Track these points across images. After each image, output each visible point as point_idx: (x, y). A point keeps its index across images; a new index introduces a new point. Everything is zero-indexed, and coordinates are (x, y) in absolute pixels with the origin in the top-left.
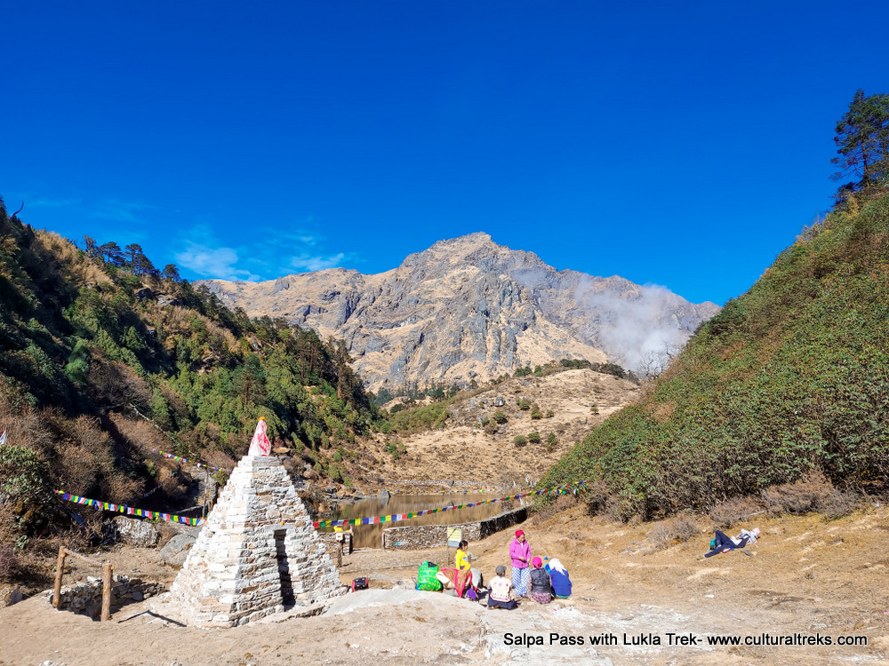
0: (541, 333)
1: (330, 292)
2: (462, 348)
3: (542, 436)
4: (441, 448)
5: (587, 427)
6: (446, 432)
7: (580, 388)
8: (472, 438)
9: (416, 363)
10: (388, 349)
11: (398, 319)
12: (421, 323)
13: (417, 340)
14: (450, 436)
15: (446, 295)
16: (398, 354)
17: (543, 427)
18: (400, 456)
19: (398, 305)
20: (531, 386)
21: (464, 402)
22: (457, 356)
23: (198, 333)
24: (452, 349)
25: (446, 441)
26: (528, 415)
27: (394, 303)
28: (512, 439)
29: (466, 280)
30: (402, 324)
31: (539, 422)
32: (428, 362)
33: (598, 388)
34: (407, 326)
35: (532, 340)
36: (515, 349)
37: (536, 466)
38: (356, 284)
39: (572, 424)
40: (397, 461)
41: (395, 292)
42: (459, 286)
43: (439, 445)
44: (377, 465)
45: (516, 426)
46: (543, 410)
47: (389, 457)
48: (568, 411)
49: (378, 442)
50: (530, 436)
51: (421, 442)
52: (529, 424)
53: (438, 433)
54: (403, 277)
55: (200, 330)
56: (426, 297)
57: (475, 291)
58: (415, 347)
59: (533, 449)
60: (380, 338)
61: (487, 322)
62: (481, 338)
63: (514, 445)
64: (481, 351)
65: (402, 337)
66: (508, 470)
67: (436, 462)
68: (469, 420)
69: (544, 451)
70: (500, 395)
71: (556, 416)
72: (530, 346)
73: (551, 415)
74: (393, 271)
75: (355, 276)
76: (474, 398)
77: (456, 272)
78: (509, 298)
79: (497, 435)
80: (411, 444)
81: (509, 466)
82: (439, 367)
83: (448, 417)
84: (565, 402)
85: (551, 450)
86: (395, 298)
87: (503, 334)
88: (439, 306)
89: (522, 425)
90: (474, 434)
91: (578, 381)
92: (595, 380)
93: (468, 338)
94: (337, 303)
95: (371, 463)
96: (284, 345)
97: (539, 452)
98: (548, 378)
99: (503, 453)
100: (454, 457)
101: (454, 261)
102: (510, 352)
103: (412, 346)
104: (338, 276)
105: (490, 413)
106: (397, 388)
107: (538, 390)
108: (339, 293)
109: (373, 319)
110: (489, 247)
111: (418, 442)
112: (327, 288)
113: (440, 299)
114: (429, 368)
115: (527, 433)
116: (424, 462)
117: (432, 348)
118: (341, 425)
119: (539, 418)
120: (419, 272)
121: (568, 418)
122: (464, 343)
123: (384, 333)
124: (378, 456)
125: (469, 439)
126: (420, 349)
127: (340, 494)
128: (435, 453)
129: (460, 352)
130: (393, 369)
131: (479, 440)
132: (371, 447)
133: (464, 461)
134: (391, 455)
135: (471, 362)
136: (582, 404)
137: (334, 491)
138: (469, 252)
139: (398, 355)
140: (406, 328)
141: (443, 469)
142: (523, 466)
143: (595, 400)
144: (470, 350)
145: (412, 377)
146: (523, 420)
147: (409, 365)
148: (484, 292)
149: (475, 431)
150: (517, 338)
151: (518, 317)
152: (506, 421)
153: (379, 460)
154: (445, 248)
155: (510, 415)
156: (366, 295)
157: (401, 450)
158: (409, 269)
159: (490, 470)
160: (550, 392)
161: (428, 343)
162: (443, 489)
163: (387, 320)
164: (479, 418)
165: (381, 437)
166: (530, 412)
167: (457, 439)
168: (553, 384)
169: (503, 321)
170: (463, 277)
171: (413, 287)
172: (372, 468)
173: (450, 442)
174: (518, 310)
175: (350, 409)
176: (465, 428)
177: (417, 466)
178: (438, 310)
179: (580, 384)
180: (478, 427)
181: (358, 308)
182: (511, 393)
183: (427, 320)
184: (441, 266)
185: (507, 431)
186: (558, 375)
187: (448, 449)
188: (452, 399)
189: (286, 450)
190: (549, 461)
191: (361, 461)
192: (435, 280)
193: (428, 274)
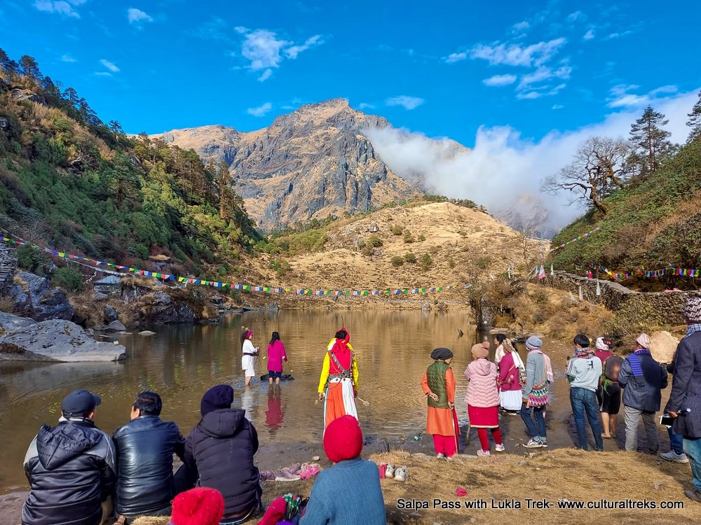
0: (391, 184)
1: (210, 146)
2: (326, 196)
3: (417, 257)
4: (324, 266)
5: (457, 249)
6: (327, 253)
7: (446, 218)
8: (352, 258)
9: (286, 208)
10: (262, 196)
11: (270, 171)
12: (289, 175)
13: (287, 189)
14: (331, 257)
15: (311, 151)
16: (271, 200)
17: (417, 249)
18: (285, 273)
19: (269, 159)
20: (401, 216)
21: (341, 229)
22: (321, 203)
23: (62, 133)
24: (317, 196)
25: (327, 261)
26: (401, 240)
27: (266, 157)
28: (389, 259)
29: (327, 139)
30: (274, 175)
31: (411, 245)
32: (297, 207)
33: (461, 218)
34: (278, 177)
35: (383, 191)
36: (369, 198)
37: (413, 283)
38: (233, 140)
39: (443, 247)
40: (282, 278)
41: (267, 148)
42: (322, 144)
43: (321, 264)
44: (262, 281)
45: (390, 249)
46: (415, 235)
47: (274, 274)
48: (437, 236)
49: (263, 260)
50: (406, 257)
51: (302, 262)
52: (402, 248)
53: (319, 255)
54: (273, 135)
55: (64, 130)
56: (294, 153)
57: (336, 147)
58: (285, 195)
59: (409, 269)
60: (255, 187)
61: (346, 174)
62: (342, 187)
63: (391, 264)
64: (341, 198)
65: (274, 187)
66: (388, 287)
67: (319, 279)
68: (347, 243)
69: (419, 270)
70: (373, 222)
71: (428, 239)
72: (382, 195)
73: (422, 239)
74: (265, 130)
75: (233, 133)
76: (349, 226)
77: (319, 132)
78: (365, 155)
79: (373, 257)
80: (294, 263)
81: (389, 283)
82: (305, 212)
83: (327, 241)
84: (433, 228)
85: (427, 269)
86: (267, 153)
87: (360, 185)
88: (305, 161)
89: (396, 248)
90: (353, 255)
91: (443, 211)
92: (456, 211)
93: (331, 188)
94: (216, 156)
95: (256, 279)
96: (164, 164)
97: (415, 271)
98: (416, 209)
99: (381, 272)
100: (336, 275)
101: (317, 123)
102: (365, 199)
103: (282, 194)
104: (217, 132)
105: (366, 238)
106: (271, 228)
107: (407, 219)
108: (218, 147)
109: (248, 170)
110: (347, 111)
111: (301, 262)
112: (207, 142)
113: (305, 155)
114: (297, 212)
115: (402, 255)
116: (308, 279)
117: (300, 195)
118: (225, 242)
119: (410, 242)
120: (288, 131)
121: (438, 242)
122: (327, 191)
123: (257, 182)
124: (263, 273)
125: (349, 259)
126: (290, 196)
127: (227, 305)
128: (318, 271)
129: (324, 199)
130: (267, 212)
131: (359, 260)
132: (256, 264)
133: (347, 278)
134: (276, 272)
135: (333, 207)
136: (448, 231)
137: (220, 301)
138: (331, 115)
139: (270, 202)
140: (277, 179)
141: (326, 285)
142: (402, 283)
143: (459, 228)
144: (332, 197)
145: (284, 220)
146: (396, 244)
147: (280, 210)
148: (344, 149)
149: (354, 253)
150: (371, 188)
151: (372, 171)
152: (382, 245)
153: (265, 276)
154: (309, 111)
155: (384, 239)
156: (241, 150)
157: (285, 267)
158: (279, 128)
159: (371, 287)
160: (419, 220)
161: (296, 191)
162: (328, 303)
163: (260, 172)
164: (355, 242)
165: (266, 257)
166: (402, 237)
167: (337, 259)
168: (420, 214)
169: (360, 173)
170: (325, 136)
171: (282, 145)
172: (258, 284)
173: (331, 262)
174: (372, 165)
175: (234, 227)
176: (344, 250)
177: (301, 282)
178: (304, 164)
179: (445, 214)
180: (355, 249)
181: (235, 161)
182: (383, 221)
183: (295, 173)
184: (306, 126)
185: (382, 254)
186: (423, 207)
187: (330, 268)
188: (328, 227)
189: (166, 258)
190: (425, 278)
191: (247, 277)
192: (301, 138)
193: (295, 134)
